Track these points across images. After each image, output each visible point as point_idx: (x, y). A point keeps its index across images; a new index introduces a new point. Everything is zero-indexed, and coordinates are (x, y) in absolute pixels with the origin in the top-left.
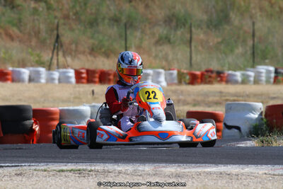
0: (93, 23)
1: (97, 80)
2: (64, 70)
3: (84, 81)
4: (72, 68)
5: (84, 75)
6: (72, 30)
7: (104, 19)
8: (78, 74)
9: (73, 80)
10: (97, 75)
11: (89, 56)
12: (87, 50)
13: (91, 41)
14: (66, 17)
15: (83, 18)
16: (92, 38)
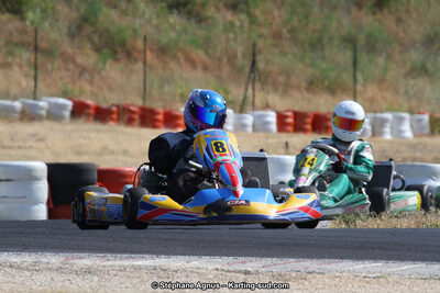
0: (316, 44)
1: (309, 127)
2: (262, 113)
3: (290, 128)
4: (273, 110)
5: (290, 120)
6: (283, 53)
7: (331, 39)
8: (281, 118)
9: (274, 127)
10: (309, 120)
11: (305, 93)
12: (304, 84)
13: (310, 71)
14: (277, 35)
15: (302, 36)
16: (312, 66)
